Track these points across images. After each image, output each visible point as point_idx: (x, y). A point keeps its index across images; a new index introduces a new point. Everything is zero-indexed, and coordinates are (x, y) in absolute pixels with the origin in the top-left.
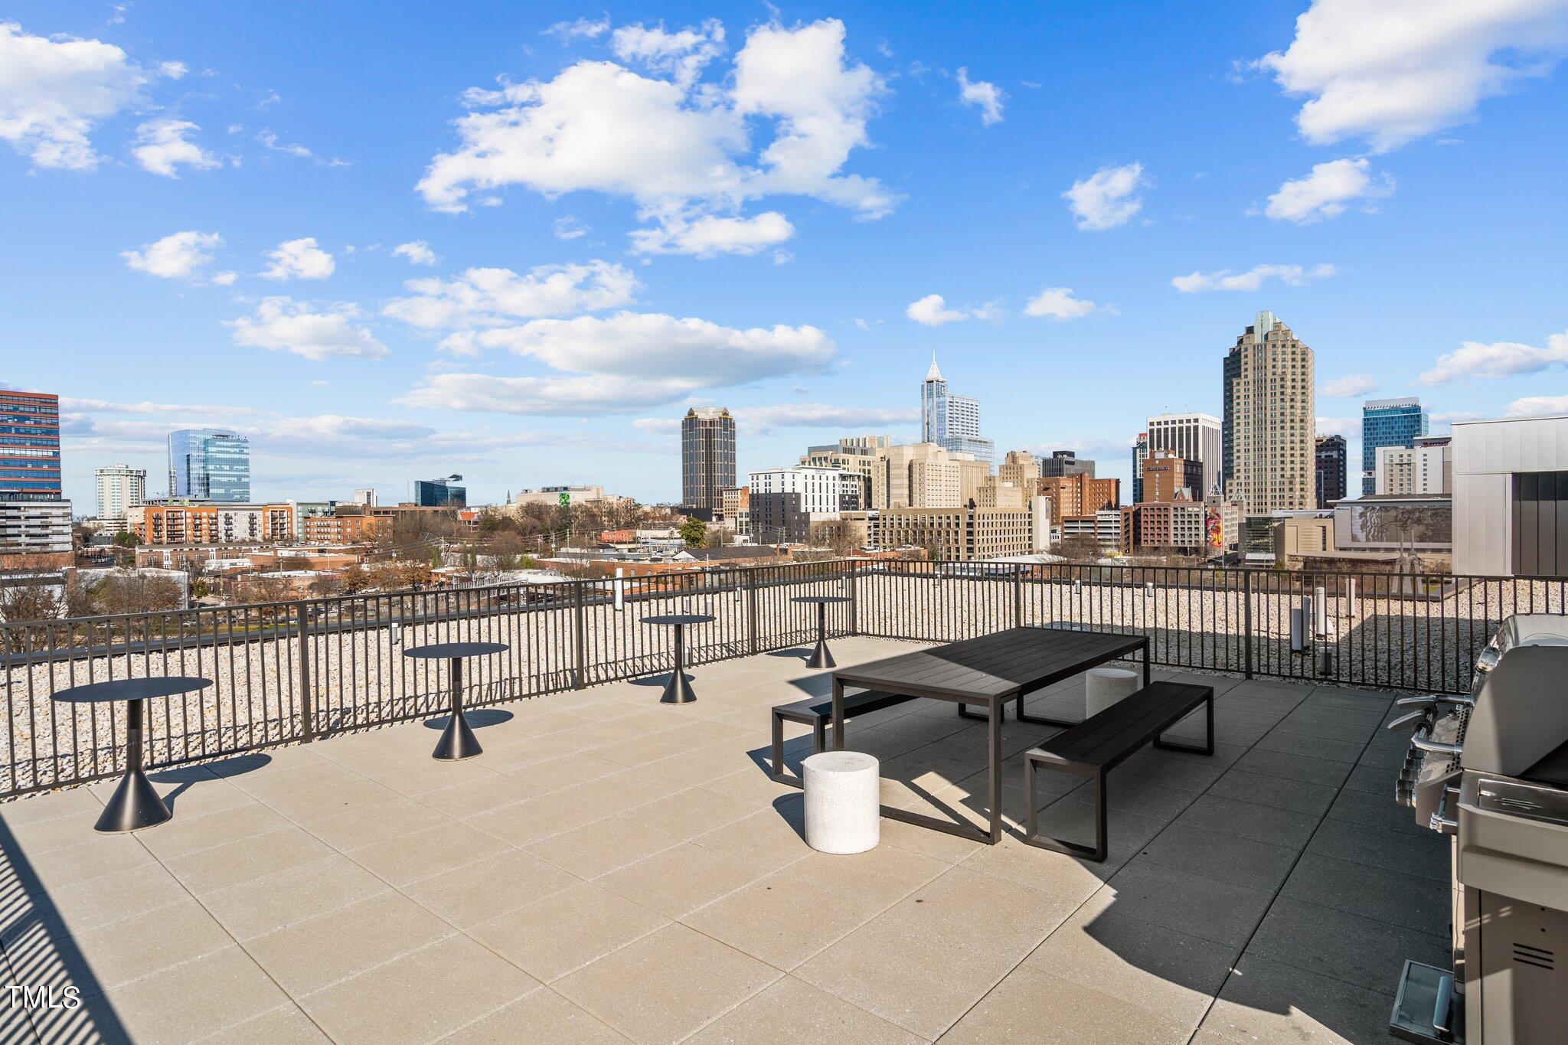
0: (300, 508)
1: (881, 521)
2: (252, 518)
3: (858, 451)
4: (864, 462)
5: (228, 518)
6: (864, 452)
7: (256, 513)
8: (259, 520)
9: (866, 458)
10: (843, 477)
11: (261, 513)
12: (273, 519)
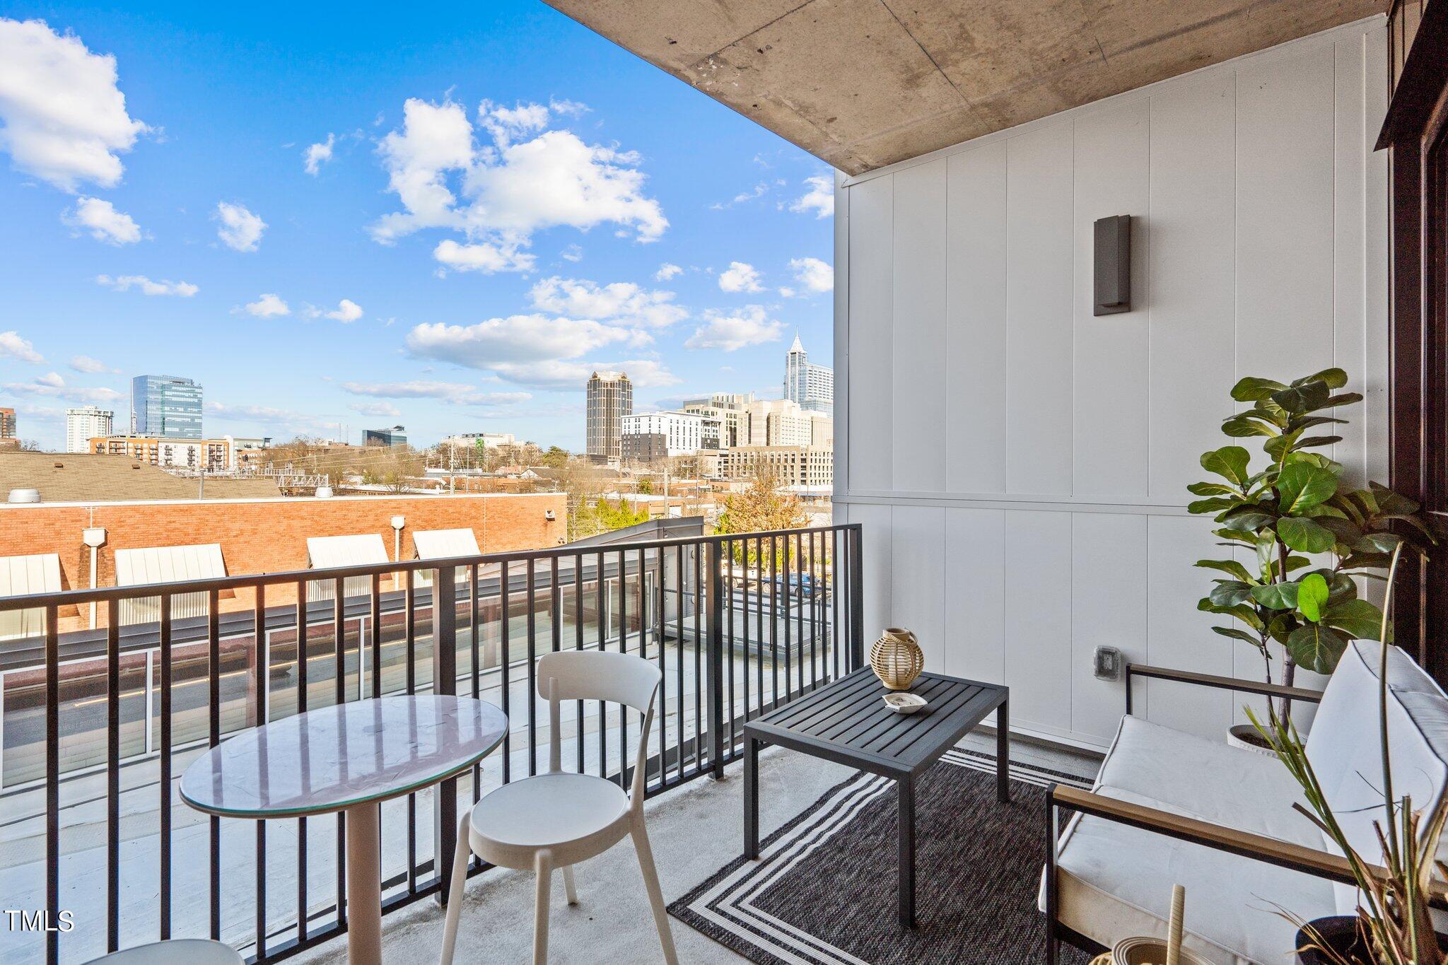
0: (236, 443)
1: (730, 458)
2: (191, 451)
3: (726, 405)
4: (731, 414)
5: (168, 450)
6: (731, 407)
7: (195, 446)
8: (198, 452)
9: (733, 412)
10: (706, 423)
11: (200, 446)
12: (211, 451)
